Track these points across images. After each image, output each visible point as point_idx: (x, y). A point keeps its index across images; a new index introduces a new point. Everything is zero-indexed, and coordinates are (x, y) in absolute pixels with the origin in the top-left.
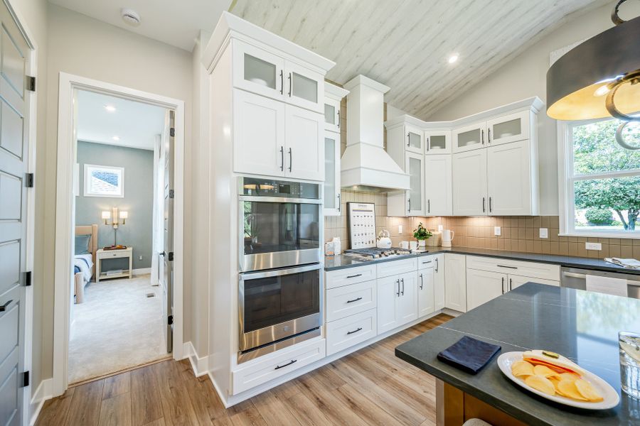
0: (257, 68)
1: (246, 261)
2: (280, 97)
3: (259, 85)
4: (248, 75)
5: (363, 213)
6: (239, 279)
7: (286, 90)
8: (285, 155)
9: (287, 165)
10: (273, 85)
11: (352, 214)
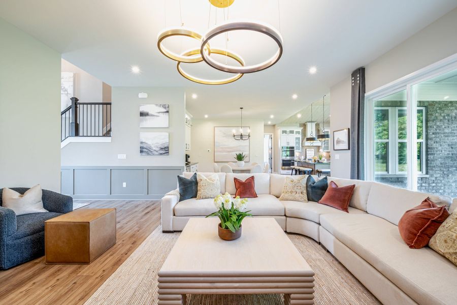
0: (284, 132)
2: (287, 135)
3: (284, 134)
4: (283, 133)
5: (310, 151)
6: (282, 160)
8: (288, 143)
10: (286, 133)
11: (307, 151)
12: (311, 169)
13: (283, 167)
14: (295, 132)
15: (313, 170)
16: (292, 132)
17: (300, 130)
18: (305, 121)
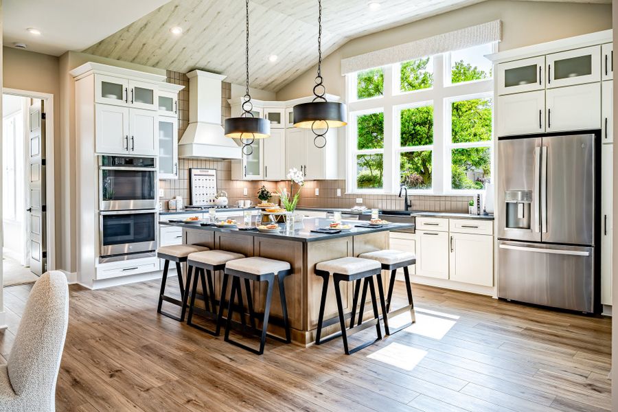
0: (110, 89)
1: (103, 204)
2: (125, 104)
3: (112, 99)
4: (104, 93)
5: (205, 178)
6: (99, 214)
7: (130, 99)
8: (129, 141)
9: (130, 146)
10: (120, 98)
11: (193, 178)
12: (286, 266)
13: (110, 249)
14: (156, 100)
15: (290, 272)
16: (143, 95)
17: (173, 91)
18: (191, 64)
